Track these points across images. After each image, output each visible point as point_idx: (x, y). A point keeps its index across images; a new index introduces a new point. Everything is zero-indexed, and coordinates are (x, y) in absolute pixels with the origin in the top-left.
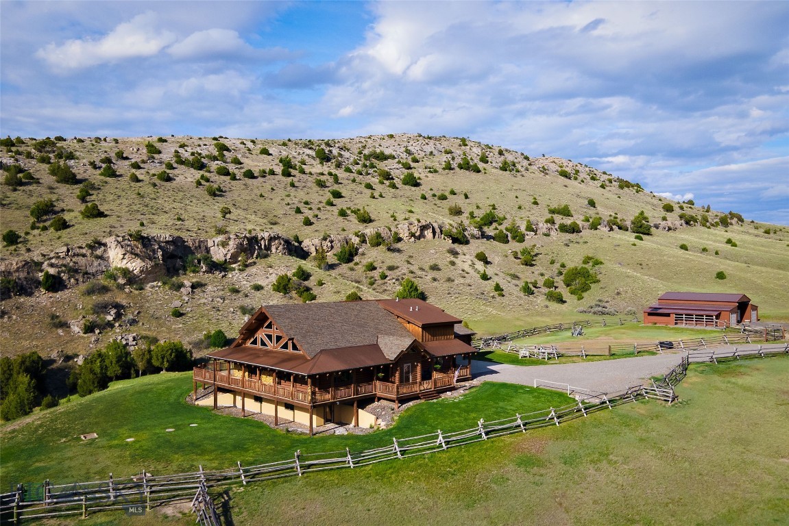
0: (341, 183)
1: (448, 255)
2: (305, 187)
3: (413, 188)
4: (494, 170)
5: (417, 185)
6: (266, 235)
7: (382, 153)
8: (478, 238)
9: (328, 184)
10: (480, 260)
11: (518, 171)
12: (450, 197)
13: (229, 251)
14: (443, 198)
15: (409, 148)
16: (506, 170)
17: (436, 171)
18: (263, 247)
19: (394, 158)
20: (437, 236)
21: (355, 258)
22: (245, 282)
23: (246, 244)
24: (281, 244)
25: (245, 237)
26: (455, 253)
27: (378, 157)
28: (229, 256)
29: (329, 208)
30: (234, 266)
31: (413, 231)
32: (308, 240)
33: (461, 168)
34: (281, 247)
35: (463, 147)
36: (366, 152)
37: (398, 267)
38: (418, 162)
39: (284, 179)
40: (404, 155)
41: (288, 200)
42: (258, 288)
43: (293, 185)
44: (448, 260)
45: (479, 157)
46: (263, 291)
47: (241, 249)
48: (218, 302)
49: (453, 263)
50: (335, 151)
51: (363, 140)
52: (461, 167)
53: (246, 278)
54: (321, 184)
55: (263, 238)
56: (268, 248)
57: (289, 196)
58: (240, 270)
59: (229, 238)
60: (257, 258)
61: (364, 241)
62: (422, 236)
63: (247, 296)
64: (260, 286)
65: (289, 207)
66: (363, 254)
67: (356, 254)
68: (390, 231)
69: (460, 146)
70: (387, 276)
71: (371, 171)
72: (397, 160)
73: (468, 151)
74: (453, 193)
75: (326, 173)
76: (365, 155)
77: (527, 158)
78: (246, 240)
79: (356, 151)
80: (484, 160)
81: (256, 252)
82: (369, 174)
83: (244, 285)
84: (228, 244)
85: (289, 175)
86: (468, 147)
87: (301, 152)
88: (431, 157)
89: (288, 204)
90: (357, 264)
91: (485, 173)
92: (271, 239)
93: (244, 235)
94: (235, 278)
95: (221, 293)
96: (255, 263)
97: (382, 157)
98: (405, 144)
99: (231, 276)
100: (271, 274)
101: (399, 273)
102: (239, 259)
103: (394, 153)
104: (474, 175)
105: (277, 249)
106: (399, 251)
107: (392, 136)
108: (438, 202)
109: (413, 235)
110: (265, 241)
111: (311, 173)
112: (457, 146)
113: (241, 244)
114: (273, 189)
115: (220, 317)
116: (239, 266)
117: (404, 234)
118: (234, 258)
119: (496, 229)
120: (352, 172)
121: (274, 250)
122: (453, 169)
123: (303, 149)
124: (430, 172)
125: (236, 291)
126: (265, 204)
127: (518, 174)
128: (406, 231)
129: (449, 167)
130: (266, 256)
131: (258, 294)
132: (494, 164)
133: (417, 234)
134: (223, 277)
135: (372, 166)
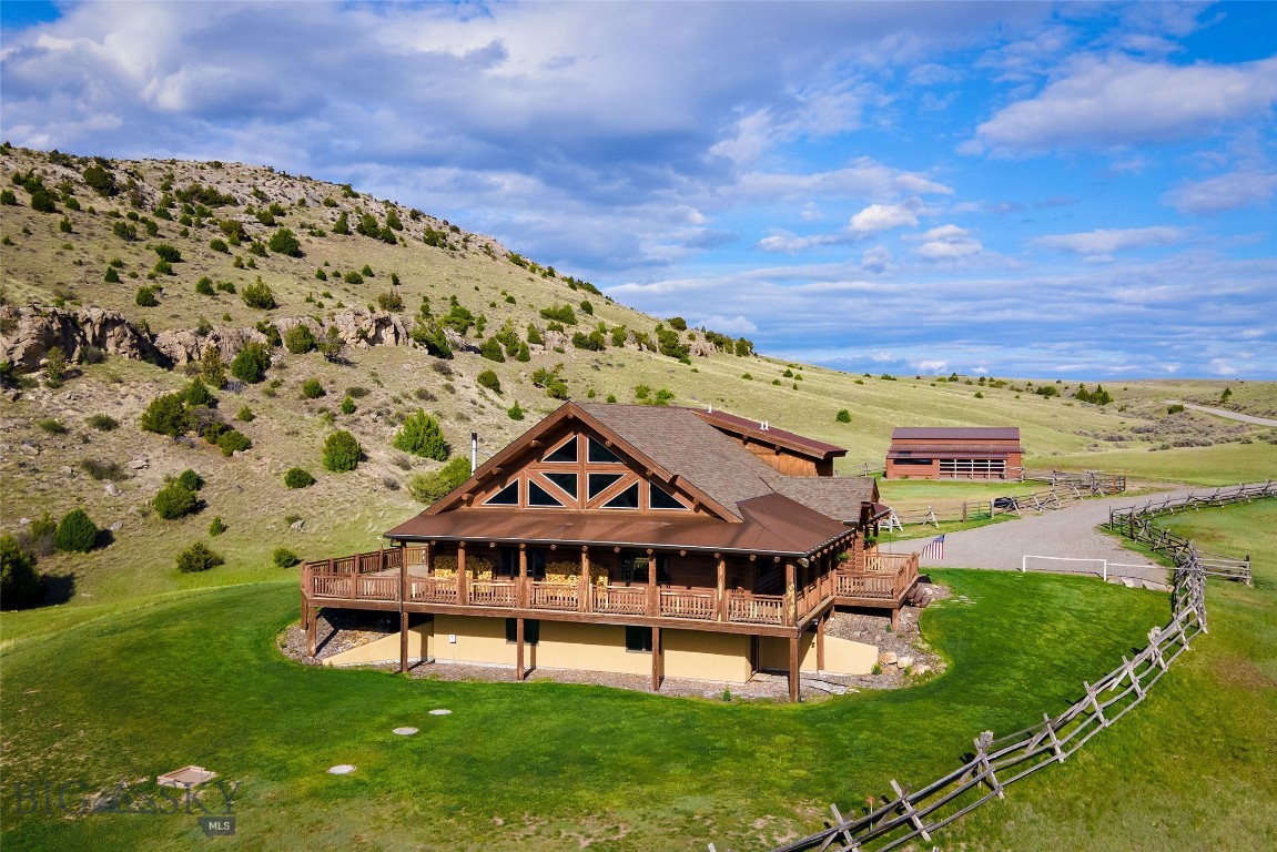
0: (163, 237)
1: (437, 375)
2: (92, 234)
3: (295, 260)
4: (416, 243)
5: (298, 254)
6: (95, 314)
7: (214, 193)
8: (462, 350)
9: (139, 236)
10: (488, 386)
11: (453, 248)
12: (366, 279)
13: (18, 342)
14: (355, 280)
15: (260, 189)
16: (435, 245)
17: (322, 234)
18: (89, 339)
19: (234, 203)
20: (400, 340)
21: (267, 373)
22: (71, 412)
23: (58, 330)
24: (126, 335)
25: (55, 313)
26: (447, 372)
27: (207, 198)
28: (18, 354)
29: (165, 277)
30: (34, 375)
31: (365, 329)
32: (168, 332)
33: (364, 233)
34: (127, 342)
35: (351, 199)
36: (177, 186)
37: (368, 392)
38: (283, 215)
39: (38, 215)
40: (254, 201)
41: (72, 256)
42: (107, 424)
43: (66, 228)
44: (440, 383)
45: (383, 219)
46: (118, 431)
47: (46, 341)
48: (27, 453)
49: (452, 390)
50: (121, 178)
51: (163, 166)
52: (362, 230)
53: (71, 402)
54: (126, 234)
55: (89, 320)
56: (100, 341)
57: (69, 247)
58: (48, 384)
59: (18, 315)
60: (80, 362)
61: (278, 343)
62: (377, 339)
63: (86, 441)
64: (108, 419)
65: (85, 268)
66: (282, 367)
67: (268, 366)
68: (322, 325)
69: (346, 196)
70: (355, 408)
71: (205, 221)
72: (244, 208)
73: (362, 206)
74: (368, 272)
75: (125, 214)
76: (178, 192)
77: (455, 229)
78: (57, 321)
79: (158, 184)
80: (394, 223)
81: (78, 348)
82: (203, 226)
83: (70, 417)
84: (15, 327)
85: (51, 209)
86: (361, 200)
87: (49, 171)
88: (304, 209)
89: (80, 263)
90: (276, 384)
91: (405, 246)
92: (107, 324)
93: (51, 310)
94: (44, 403)
95: (24, 433)
96: (79, 373)
97: (214, 199)
98: (252, 181)
99: (31, 398)
100: (124, 397)
101: (377, 403)
102: (43, 361)
103: (235, 195)
104: (388, 248)
105: (118, 345)
106: (347, 363)
107: (218, 165)
108: (349, 286)
109: (363, 335)
110: (93, 325)
111: (92, 211)
112: (340, 196)
113: (47, 328)
114: (26, 231)
115: (46, 486)
116: (45, 376)
117: (348, 333)
118: (31, 357)
119: (480, 336)
120: (171, 219)
121: (111, 348)
122: (350, 233)
123: (50, 165)
124: (312, 234)
125: (58, 430)
126: (24, 259)
127: (456, 254)
128: (352, 325)
129: (342, 229)
130: (100, 359)
131: (109, 436)
132: (414, 234)
133: (371, 334)
134: (15, 399)
135: (205, 214)
